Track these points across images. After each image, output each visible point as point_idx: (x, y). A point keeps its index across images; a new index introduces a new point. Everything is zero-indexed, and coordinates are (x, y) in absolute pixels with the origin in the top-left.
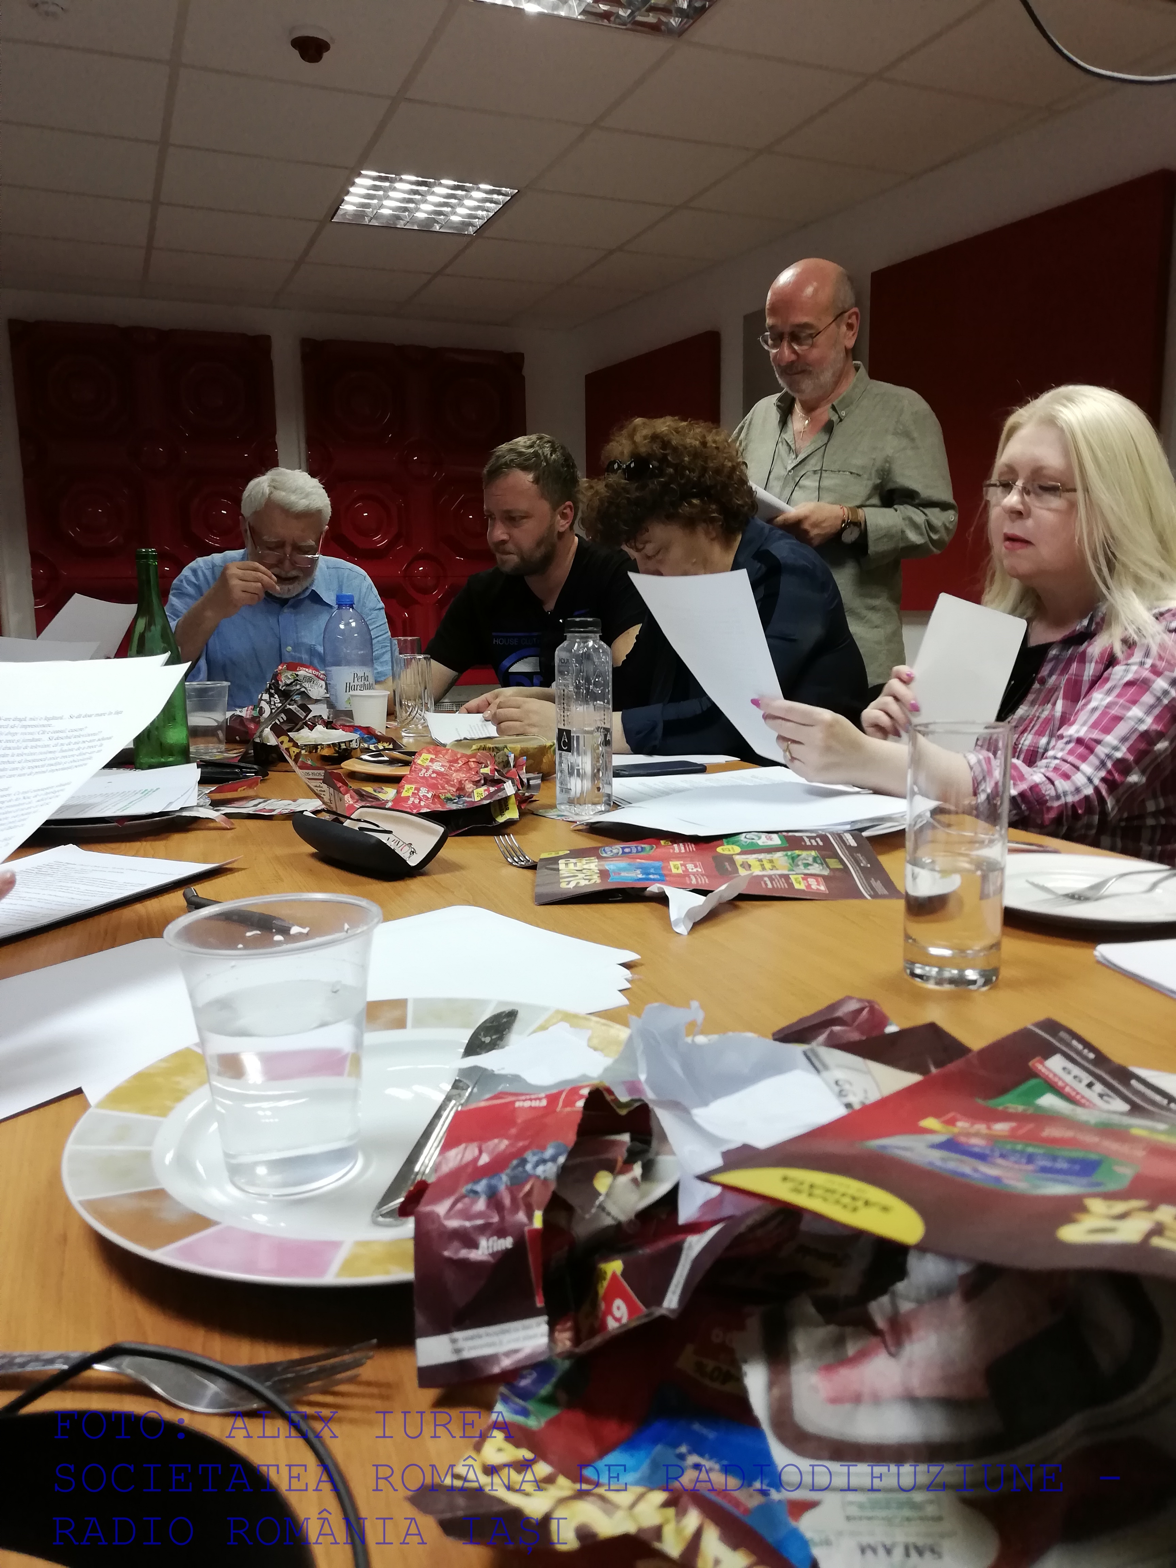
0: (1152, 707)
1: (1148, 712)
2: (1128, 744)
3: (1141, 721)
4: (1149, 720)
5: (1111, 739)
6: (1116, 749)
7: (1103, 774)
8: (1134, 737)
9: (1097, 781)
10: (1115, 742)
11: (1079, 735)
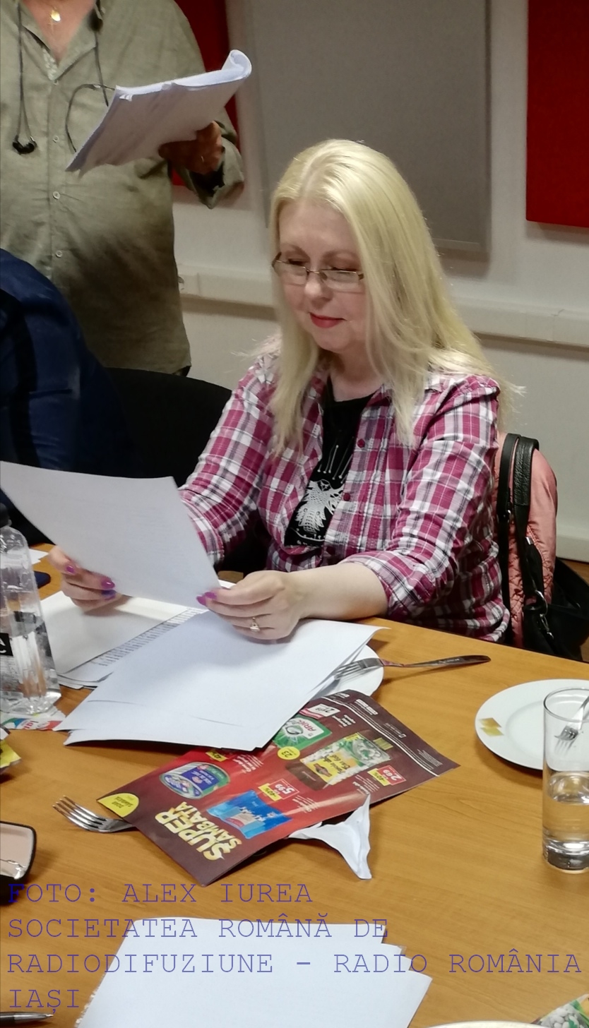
11: (425, 511)
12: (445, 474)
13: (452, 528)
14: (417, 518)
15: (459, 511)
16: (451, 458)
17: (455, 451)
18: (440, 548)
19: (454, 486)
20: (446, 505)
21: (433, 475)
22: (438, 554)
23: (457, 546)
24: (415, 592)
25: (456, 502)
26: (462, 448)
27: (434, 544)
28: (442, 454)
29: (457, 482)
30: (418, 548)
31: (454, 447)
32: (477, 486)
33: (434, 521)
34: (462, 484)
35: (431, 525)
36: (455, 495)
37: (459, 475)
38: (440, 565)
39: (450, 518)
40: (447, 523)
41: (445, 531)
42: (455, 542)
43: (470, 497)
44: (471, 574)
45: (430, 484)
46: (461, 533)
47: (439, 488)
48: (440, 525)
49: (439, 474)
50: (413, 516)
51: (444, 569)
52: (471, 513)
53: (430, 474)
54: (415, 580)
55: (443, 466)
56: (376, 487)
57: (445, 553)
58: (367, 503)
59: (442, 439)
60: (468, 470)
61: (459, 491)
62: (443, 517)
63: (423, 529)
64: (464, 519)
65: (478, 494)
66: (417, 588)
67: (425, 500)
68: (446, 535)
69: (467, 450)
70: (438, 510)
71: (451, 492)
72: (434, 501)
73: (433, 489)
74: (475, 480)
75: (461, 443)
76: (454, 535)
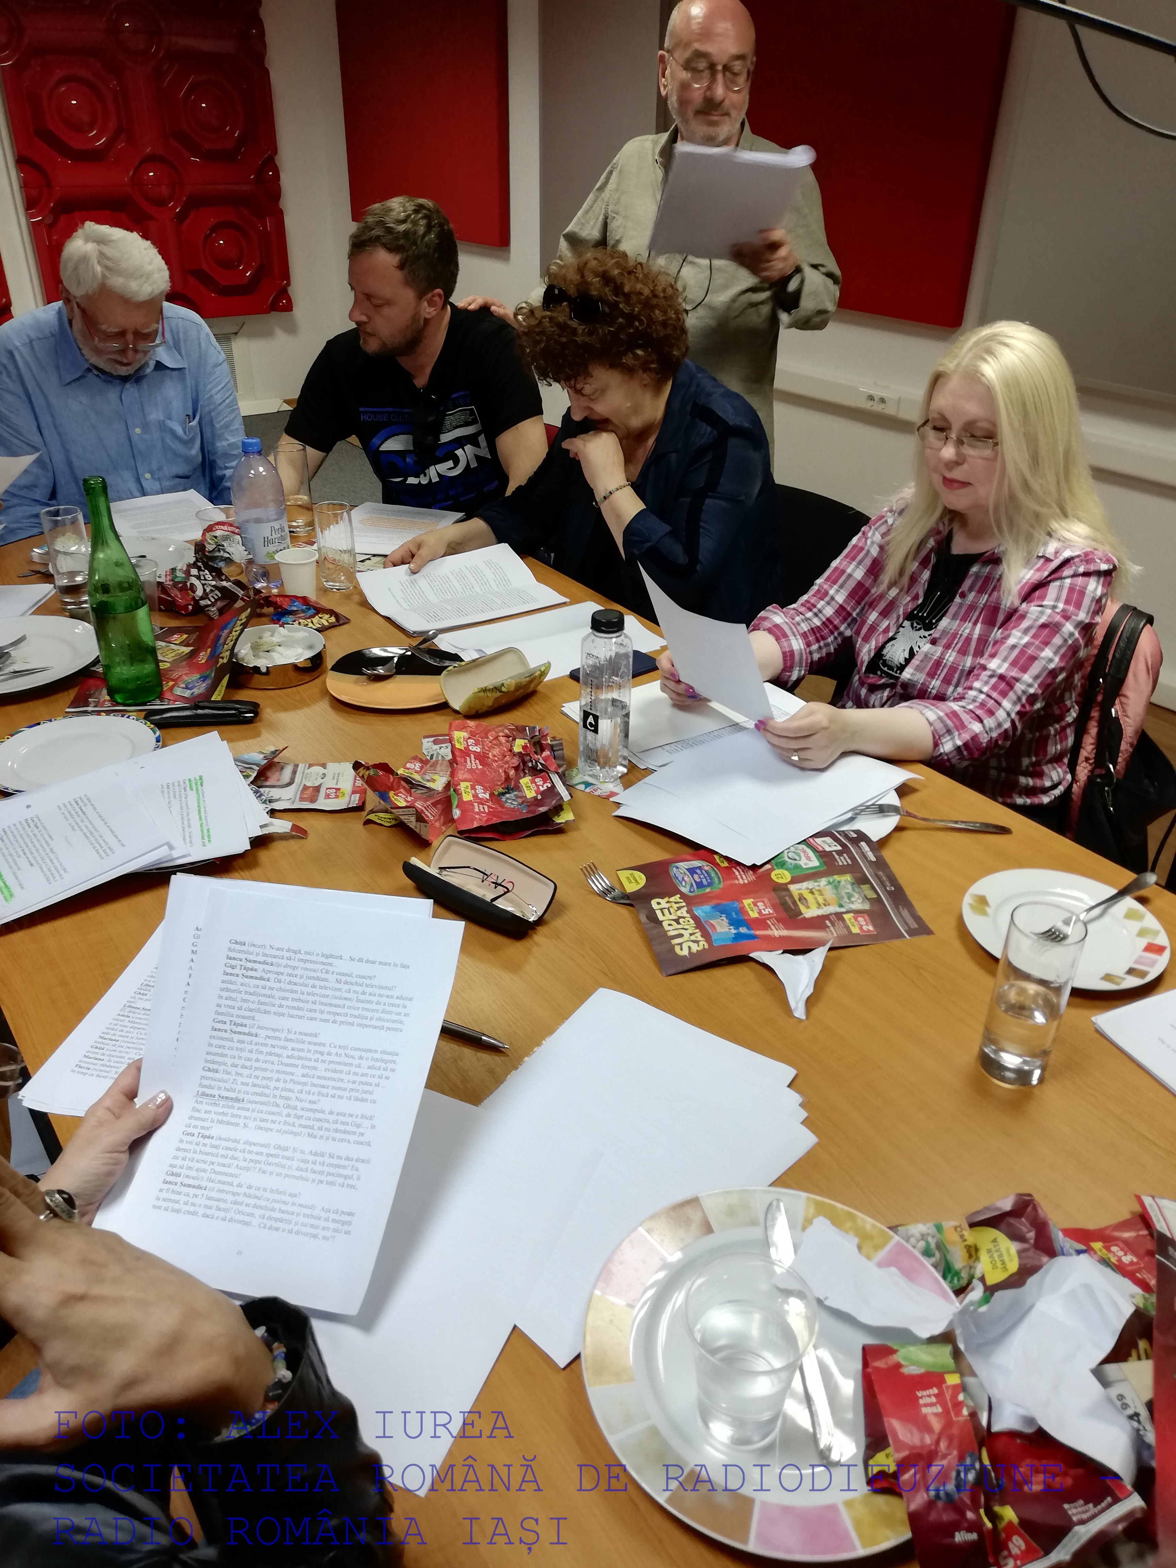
0: (1060, 647)
1: (1055, 653)
2: (1039, 681)
3: (1051, 660)
4: (1057, 659)
5: (1027, 678)
6: (1030, 686)
7: (1018, 708)
8: (1044, 674)
9: (1013, 715)
10: (1030, 681)
11: (1001, 671)
12: (1033, 640)
13: (1024, 692)
14: (991, 676)
15: (1036, 678)
16: (1044, 626)
17: (1050, 620)
18: (1004, 709)
19: (1038, 652)
20: (1024, 669)
21: (1021, 638)
22: (1001, 714)
23: (1023, 710)
24: (963, 749)
25: (1036, 668)
26: (1058, 618)
27: (999, 704)
28: (1036, 620)
29: (1042, 650)
30: (982, 705)
31: (1049, 616)
32: (1063, 657)
33: (1006, 683)
34: (1047, 653)
35: (1003, 686)
36: (1036, 662)
37: (1046, 643)
38: (999, 725)
39: (1025, 683)
40: (1019, 687)
41: (1016, 693)
42: (1023, 706)
43: (1052, 666)
44: (1038, 734)
45: (1014, 647)
46: (1032, 699)
47: (1022, 652)
48: (1011, 686)
49: (1026, 639)
50: (988, 673)
51: (1002, 730)
52: (1049, 681)
53: (1017, 637)
54: (966, 737)
55: (1033, 631)
56: (963, 638)
57: (1008, 714)
58: (950, 651)
59: (1041, 606)
60: (1057, 640)
61: (1042, 658)
62: (1017, 680)
63: (994, 688)
64: (1040, 686)
65: (1062, 665)
66: (966, 745)
67: (1005, 660)
68: (1015, 698)
69: (1063, 621)
70: (1014, 673)
71: (1033, 659)
72: (1014, 664)
73: (1016, 652)
74: (1063, 651)
75: (1058, 613)
76: (1024, 700)
